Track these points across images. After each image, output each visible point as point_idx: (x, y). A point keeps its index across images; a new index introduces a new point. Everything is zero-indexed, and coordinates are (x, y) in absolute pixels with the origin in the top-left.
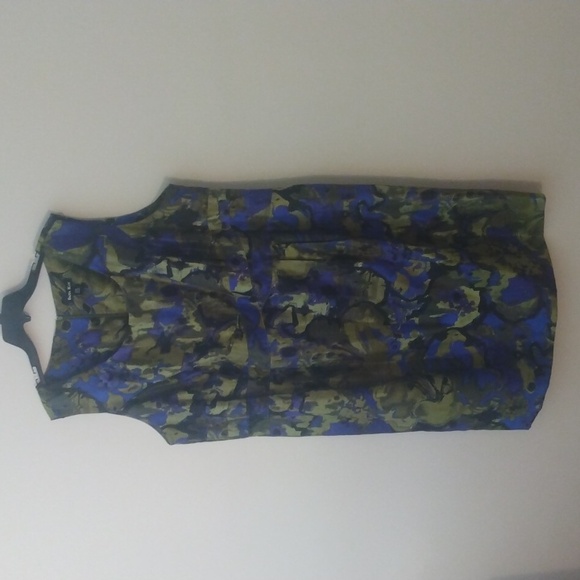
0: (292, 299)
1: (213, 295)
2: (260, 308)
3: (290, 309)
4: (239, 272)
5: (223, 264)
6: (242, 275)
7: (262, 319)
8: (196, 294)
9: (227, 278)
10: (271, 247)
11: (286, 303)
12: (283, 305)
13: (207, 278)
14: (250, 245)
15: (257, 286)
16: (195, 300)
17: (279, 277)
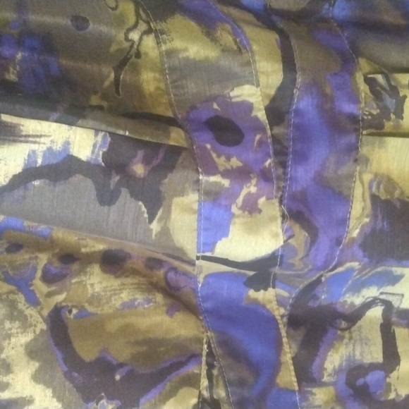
0: (395, 279)
1: (113, 262)
2: (279, 312)
3: (376, 313)
4: (241, 175)
5: (176, 137)
6: (251, 188)
7: (288, 353)
8: (43, 259)
9: (192, 198)
10: (359, 78)
11: (371, 292)
12: (358, 300)
13: (107, 198)
14: (289, 64)
15: (301, 236)
16: (40, 287)
17: (374, 198)
